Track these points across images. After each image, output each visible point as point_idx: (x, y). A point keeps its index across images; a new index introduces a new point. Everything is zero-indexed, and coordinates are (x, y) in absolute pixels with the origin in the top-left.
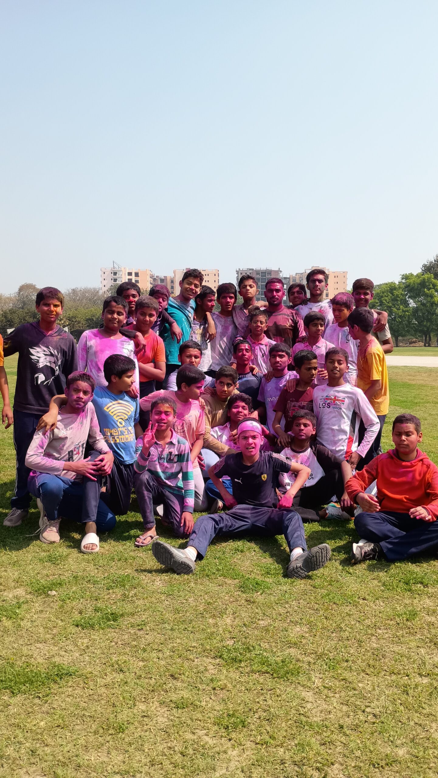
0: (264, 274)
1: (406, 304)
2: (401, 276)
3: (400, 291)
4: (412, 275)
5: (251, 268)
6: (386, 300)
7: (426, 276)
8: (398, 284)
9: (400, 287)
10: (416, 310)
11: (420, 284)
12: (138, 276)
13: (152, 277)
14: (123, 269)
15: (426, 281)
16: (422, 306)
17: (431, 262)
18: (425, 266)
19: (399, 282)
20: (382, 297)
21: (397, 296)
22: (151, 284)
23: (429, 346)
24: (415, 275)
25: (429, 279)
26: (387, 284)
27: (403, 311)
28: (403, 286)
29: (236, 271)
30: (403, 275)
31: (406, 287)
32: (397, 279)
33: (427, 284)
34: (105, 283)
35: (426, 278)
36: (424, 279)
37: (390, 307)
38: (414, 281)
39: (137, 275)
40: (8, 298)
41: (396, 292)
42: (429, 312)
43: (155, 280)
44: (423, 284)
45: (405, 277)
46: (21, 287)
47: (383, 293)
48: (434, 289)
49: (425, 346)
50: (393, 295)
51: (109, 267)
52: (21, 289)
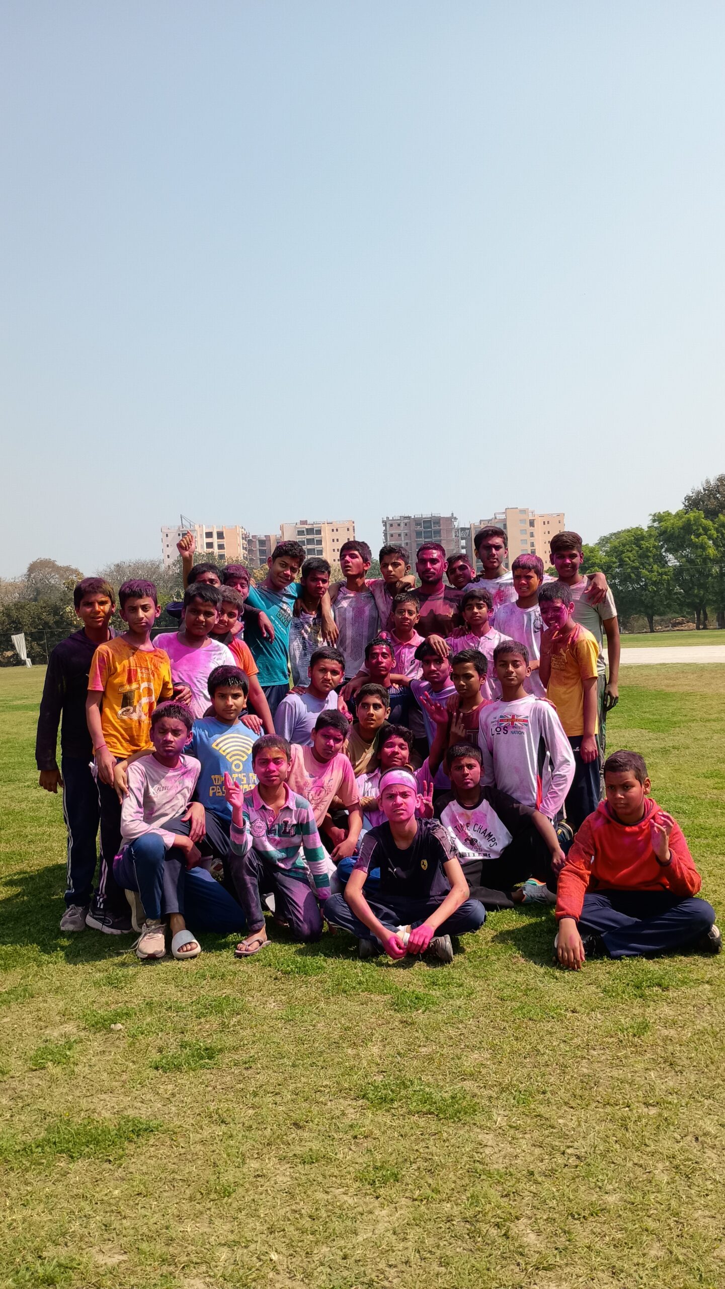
0: (429, 524)
1: (662, 562)
2: (651, 517)
3: (652, 541)
4: (668, 514)
5: (406, 515)
6: (629, 558)
7: (692, 515)
8: (646, 529)
9: (650, 536)
10: (679, 571)
11: (683, 528)
12: (223, 538)
13: (245, 537)
14: (197, 527)
15: (693, 522)
16: (688, 564)
17: (699, 493)
18: (688, 498)
19: (649, 527)
20: (623, 552)
21: (648, 549)
22: (244, 548)
23: (705, 628)
24: (674, 513)
25: (697, 519)
26: (629, 531)
27: (661, 574)
28: (655, 533)
29: (383, 522)
30: (654, 515)
31: (660, 535)
32: (644, 523)
33: (695, 528)
34: (169, 551)
35: (692, 519)
36: (689, 520)
37: (637, 568)
38: (673, 524)
39: (220, 535)
40: (11, 584)
41: (644, 544)
42: (700, 573)
43: (250, 542)
44: (688, 528)
45: (658, 518)
46: (31, 565)
47: (624, 545)
48: (706, 534)
49: (698, 628)
50: (641, 548)
51: (174, 524)
52: (32, 568)
